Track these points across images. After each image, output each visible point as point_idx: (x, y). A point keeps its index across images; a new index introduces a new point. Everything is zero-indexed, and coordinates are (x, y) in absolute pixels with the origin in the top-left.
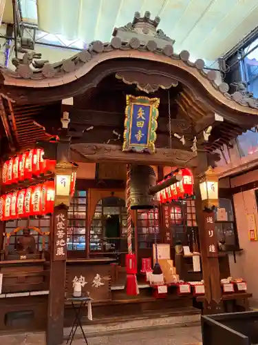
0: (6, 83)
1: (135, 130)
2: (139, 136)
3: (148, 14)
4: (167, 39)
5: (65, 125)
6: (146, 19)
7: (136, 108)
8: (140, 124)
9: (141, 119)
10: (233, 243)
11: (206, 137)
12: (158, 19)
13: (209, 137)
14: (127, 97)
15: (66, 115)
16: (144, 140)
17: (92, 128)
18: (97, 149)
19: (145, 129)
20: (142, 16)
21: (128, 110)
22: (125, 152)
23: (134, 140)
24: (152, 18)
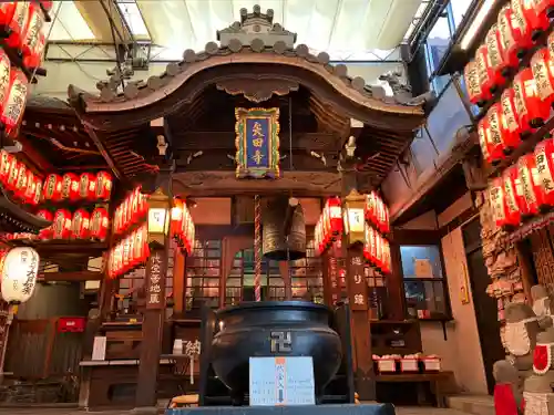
0: (88, 110)
1: (251, 150)
2: (258, 157)
3: (257, 8)
4: (287, 33)
5: (162, 151)
6: (257, 14)
7: (250, 124)
8: (257, 143)
9: (257, 137)
10: (443, 311)
11: (350, 151)
12: (271, 12)
14: (237, 110)
15: (161, 139)
16: (265, 163)
17: (201, 153)
18: (205, 177)
19: (265, 149)
20: (250, 11)
21: (240, 126)
22: (240, 179)
23: (251, 163)
24: (263, 11)
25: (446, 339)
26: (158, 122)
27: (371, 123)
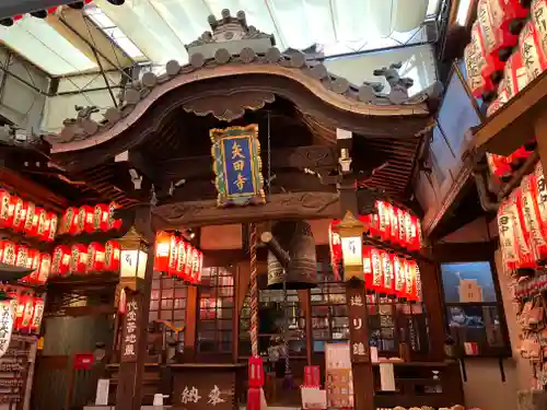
1: (232, 175)
2: (240, 182)
3: (226, 12)
4: (260, 35)
5: (137, 185)
6: (227, 19)
7: (228, 144)
8: (239, 166)
9: (238, 158)
11: (346, 166)
12: (241, 14)
13: (351, 166)
14: (211, 132)
15: (133, 172)
16: (248, 187)
17: (183, 181)
18: (187, 209)
19: (247, 172)
20: (219, 17)
21: (217, 147)
23: (233, 189)
24: (233, 14)
25: (503, 380)
26: (123, 157)
27: (361, 131)
